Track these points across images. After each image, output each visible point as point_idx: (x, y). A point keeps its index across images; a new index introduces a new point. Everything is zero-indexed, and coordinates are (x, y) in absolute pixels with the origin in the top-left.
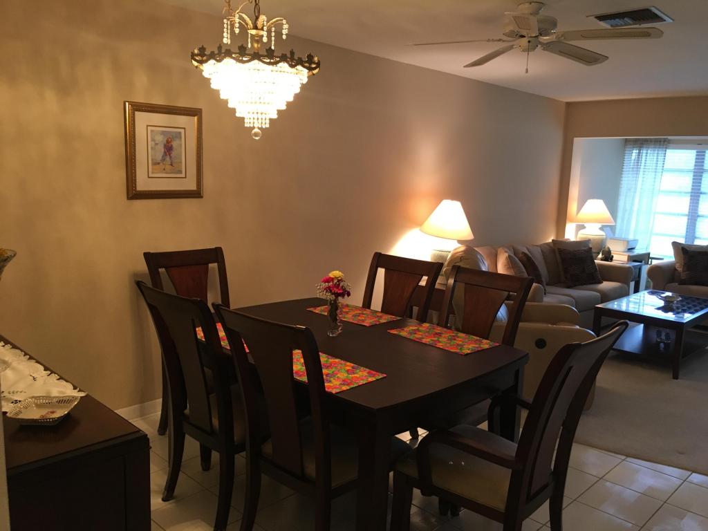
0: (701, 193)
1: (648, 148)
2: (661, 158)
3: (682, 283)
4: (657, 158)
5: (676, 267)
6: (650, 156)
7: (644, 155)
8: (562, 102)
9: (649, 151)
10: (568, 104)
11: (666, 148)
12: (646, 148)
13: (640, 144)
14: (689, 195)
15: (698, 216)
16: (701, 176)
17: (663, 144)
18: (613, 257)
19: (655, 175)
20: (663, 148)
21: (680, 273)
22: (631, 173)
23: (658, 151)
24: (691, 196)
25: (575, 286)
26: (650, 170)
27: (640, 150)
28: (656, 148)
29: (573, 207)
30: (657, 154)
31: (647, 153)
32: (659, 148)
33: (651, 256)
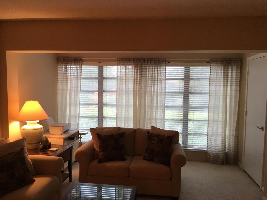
0: (104, 91)
1: (71, 64)
4: (77, 71)
6: (73, 69)
11: (81, 64)
15: (103, 105)
17: (79, 62)
19: (77, 81)
22: (63, 80)
23: (77, 66)
24: (98, 93)
27: (66, 66)
31: (71, 67)
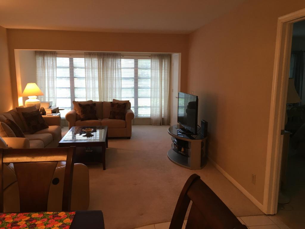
0: (74, 78)
1: (48, 56)
2: (54, 61)
3: (82, 120)
4: (53, 62)
5: (77, 113)
6: (49, 60)
7: (46, 59)
8: (5, 28)
9: (48, 58)
10: (7, 29)
11: (56, 57)
12: (46, 56)
13: (43, 54)
14: (69, 78)
15: (75, 88)
16: (73, 70)
17: (54, 54)
18: (46, 112)
19: (53, 70)
20: (54, 56)
21: (80, 116)
22: (41, 68)
23: (52, 58)
24: (70, 79)
25: (36, 132)
26: (50, 67)
27: (43, 57)
28: (51, 56)
29: (19, 88)
30: (52, 59)
32: (53, 56)
33: (59, 108)
